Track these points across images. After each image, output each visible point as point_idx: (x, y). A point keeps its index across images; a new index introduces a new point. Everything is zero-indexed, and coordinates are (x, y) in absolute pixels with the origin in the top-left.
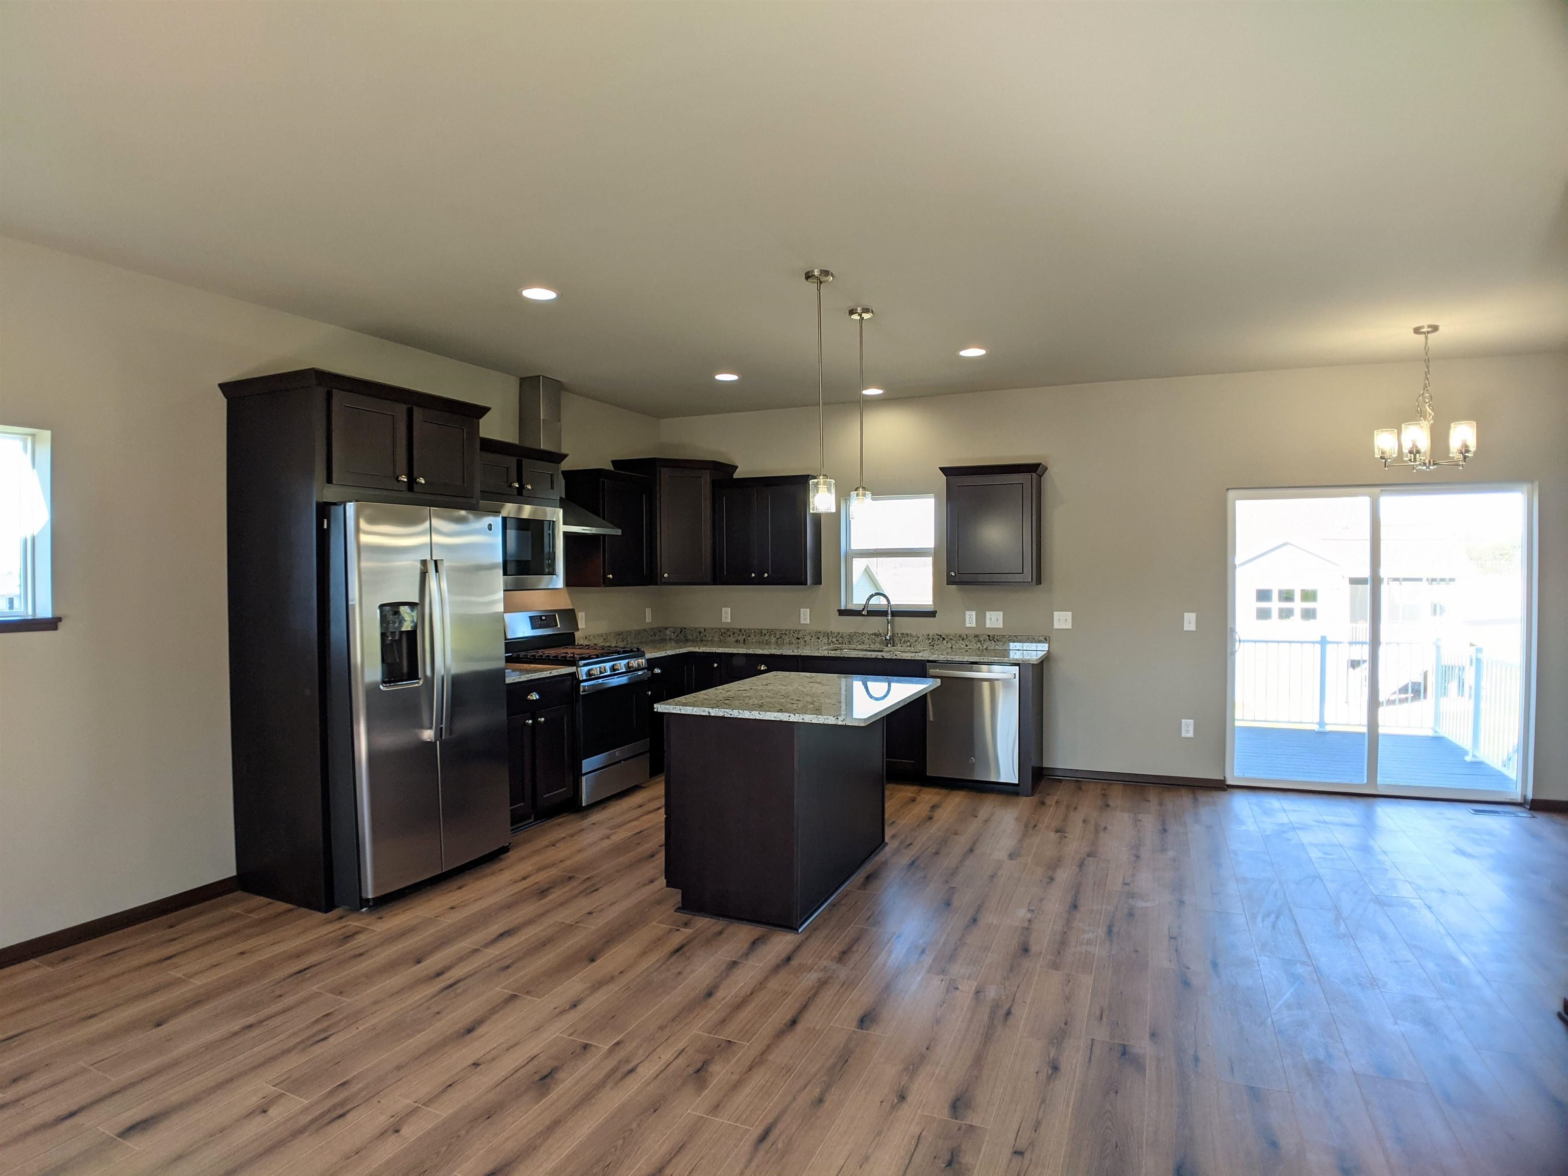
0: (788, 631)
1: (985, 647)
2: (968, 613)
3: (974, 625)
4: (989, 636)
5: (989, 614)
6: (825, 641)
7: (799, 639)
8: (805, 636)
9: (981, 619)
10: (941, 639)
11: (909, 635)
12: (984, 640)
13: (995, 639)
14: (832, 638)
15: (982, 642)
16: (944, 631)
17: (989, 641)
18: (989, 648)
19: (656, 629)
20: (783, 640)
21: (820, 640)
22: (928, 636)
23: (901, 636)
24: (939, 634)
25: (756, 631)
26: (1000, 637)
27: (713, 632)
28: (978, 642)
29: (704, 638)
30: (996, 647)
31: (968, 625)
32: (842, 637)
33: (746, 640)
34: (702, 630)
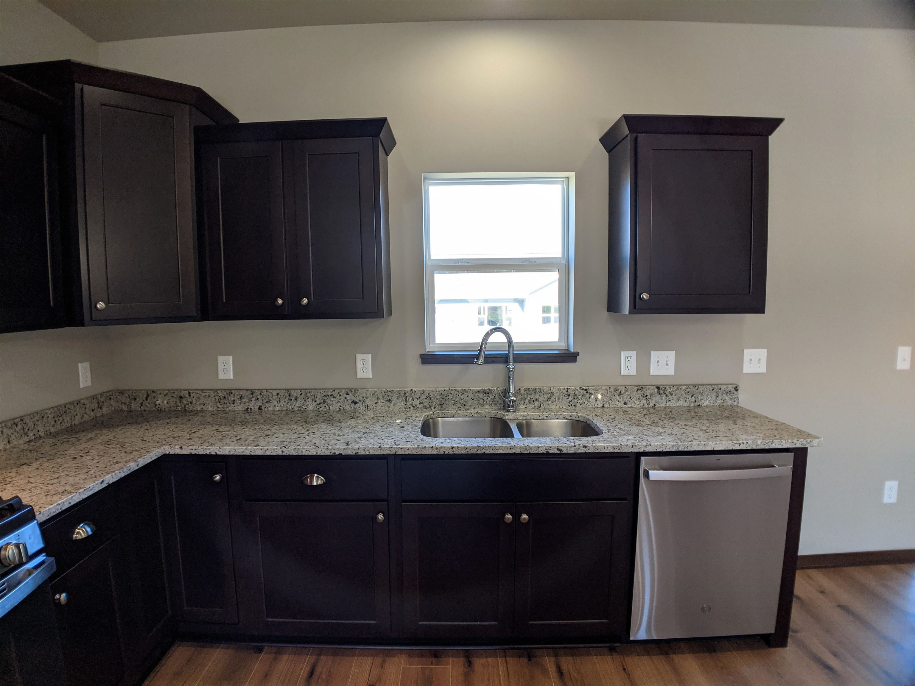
2: (624, 354)
3: (633, 372)
4: (658, 388)
5: (655, 355)
6: (401, 404)
7: (356, 403)
8: (366, 398)
9: (643, 363)
10: (588, 395)
11: (538, 390)
12: (651, 395)
14: (413, 399)
18: (658, 405)
19: (101, 394)
20: (329, 405)
21: (392, 405)
22: (567, 391)
23: (525, 393)
24: (585, 388)
25: (282, 393)
26: (674, 390)
27: (205, 397)
28: (642, 398)
29: (189, 407)
30: (669, 403)
31: (623, 372)
32: (429, 397)
33: (263, 408)
34: (186, 394)
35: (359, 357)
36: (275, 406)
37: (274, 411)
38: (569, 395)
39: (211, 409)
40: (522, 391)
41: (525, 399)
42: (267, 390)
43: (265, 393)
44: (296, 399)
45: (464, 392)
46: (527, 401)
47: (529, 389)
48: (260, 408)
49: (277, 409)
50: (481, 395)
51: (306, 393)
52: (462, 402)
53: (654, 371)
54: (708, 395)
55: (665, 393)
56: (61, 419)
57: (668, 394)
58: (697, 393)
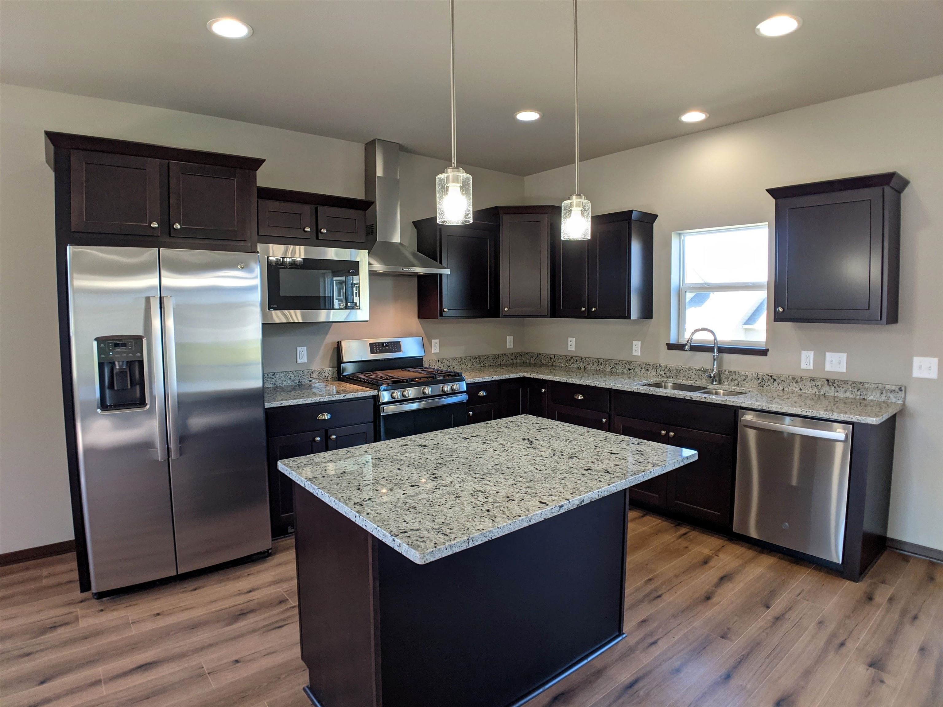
0: (621, 362)
1: (822, 393)
2: (804, 353)
3: (811, 367)
4: (828, 381)
5: (829, 356)
6: (654, 373)
7: (630, 370)
8: (636, 367)
9: (820, 362)
10: (772, 380)
11: (737, 373)
12: (822, 385)
13: (835, 385)
14: (661, 371)
15: (820, 387)
16: (776, 371)
17: (828, 387)
18: (827, 394)
19: (517, 353)
20: (617, 370)
21: (649, 372)
22: (757, 376)
23: (729, 374)
24: (770, 375)
25: (595, 360)
26: (841, 383)
27: (561, 359)
28: (814, 387)
29: (554, 364)
30: (836, 394)
31: (803, 366)
32: (669, 370)
33: (586, 367)
34: (553, 356)
35: (635, 343)
36: (591, 367)
37: (591, 370)
38: (759, 379)
39: (563, 365)
40: (727, 372)
41: (729, 378)
42: (588, 358)
43: (587, 359)
44: (601, 364)
45: (690, 369)
46: (729, 380)
47: (731, 372)
48: (584, 368)
49: (592, 368)
50: (700, 372)
51: (606, 361)
52: (689, 375)
53: (828, 368)
54: (872, 391)
55: (833, 386)
56: (496, 360)
57: (836, 387)
58: (863, 388)
